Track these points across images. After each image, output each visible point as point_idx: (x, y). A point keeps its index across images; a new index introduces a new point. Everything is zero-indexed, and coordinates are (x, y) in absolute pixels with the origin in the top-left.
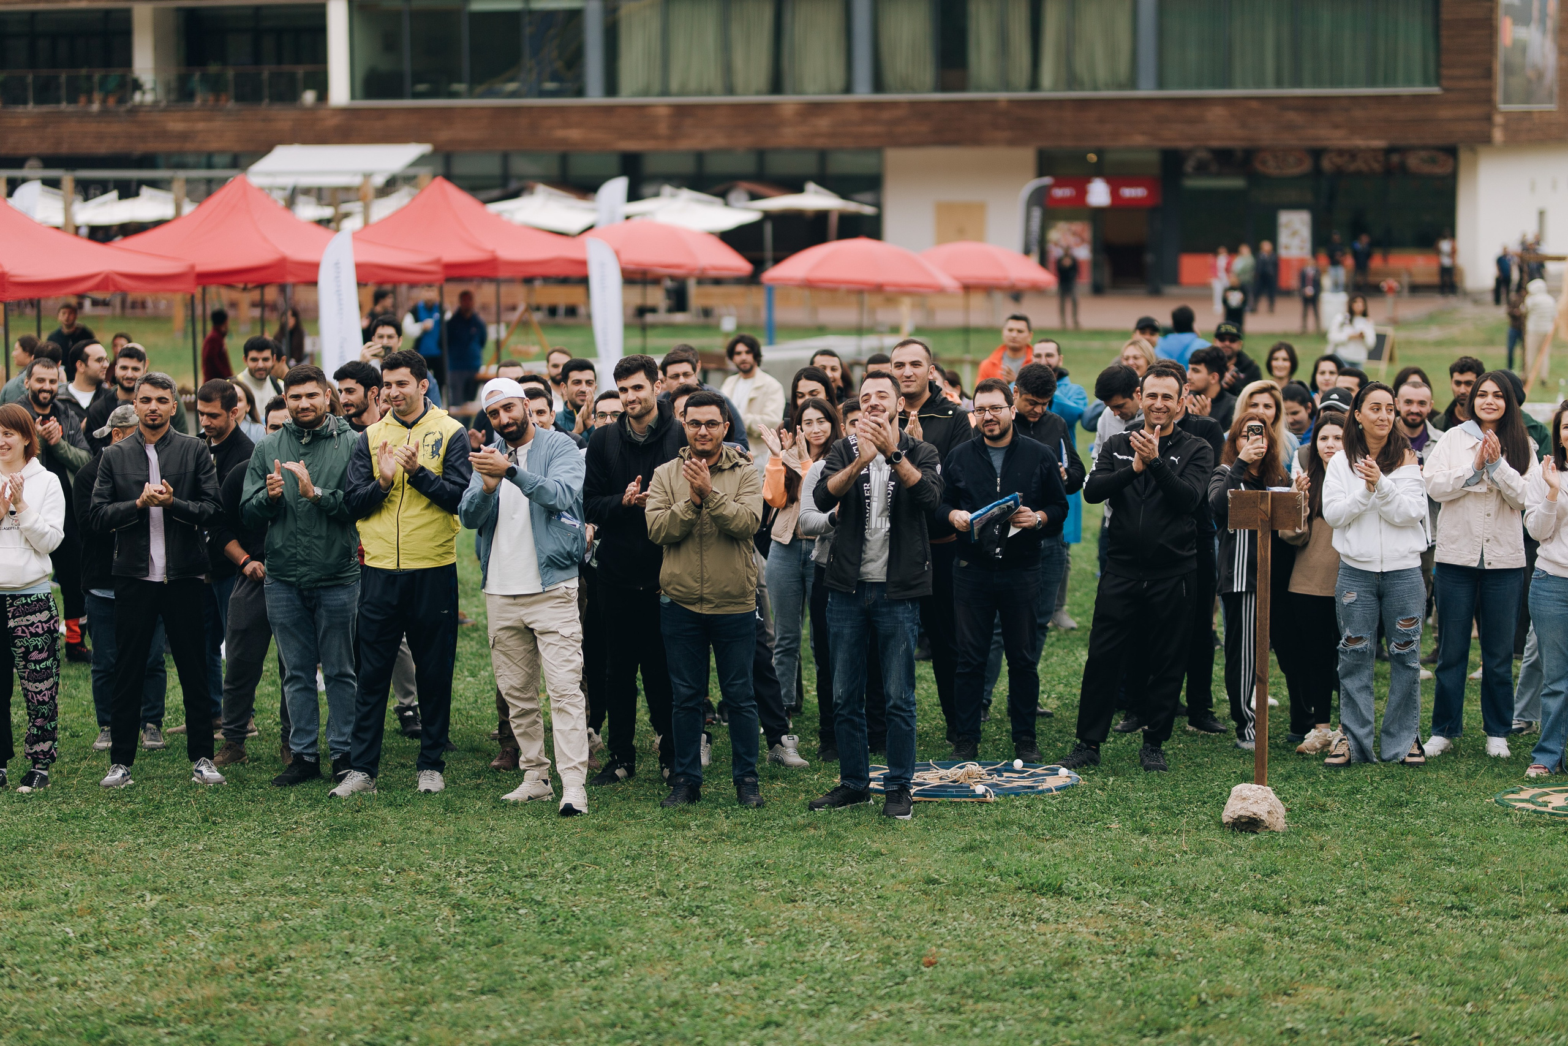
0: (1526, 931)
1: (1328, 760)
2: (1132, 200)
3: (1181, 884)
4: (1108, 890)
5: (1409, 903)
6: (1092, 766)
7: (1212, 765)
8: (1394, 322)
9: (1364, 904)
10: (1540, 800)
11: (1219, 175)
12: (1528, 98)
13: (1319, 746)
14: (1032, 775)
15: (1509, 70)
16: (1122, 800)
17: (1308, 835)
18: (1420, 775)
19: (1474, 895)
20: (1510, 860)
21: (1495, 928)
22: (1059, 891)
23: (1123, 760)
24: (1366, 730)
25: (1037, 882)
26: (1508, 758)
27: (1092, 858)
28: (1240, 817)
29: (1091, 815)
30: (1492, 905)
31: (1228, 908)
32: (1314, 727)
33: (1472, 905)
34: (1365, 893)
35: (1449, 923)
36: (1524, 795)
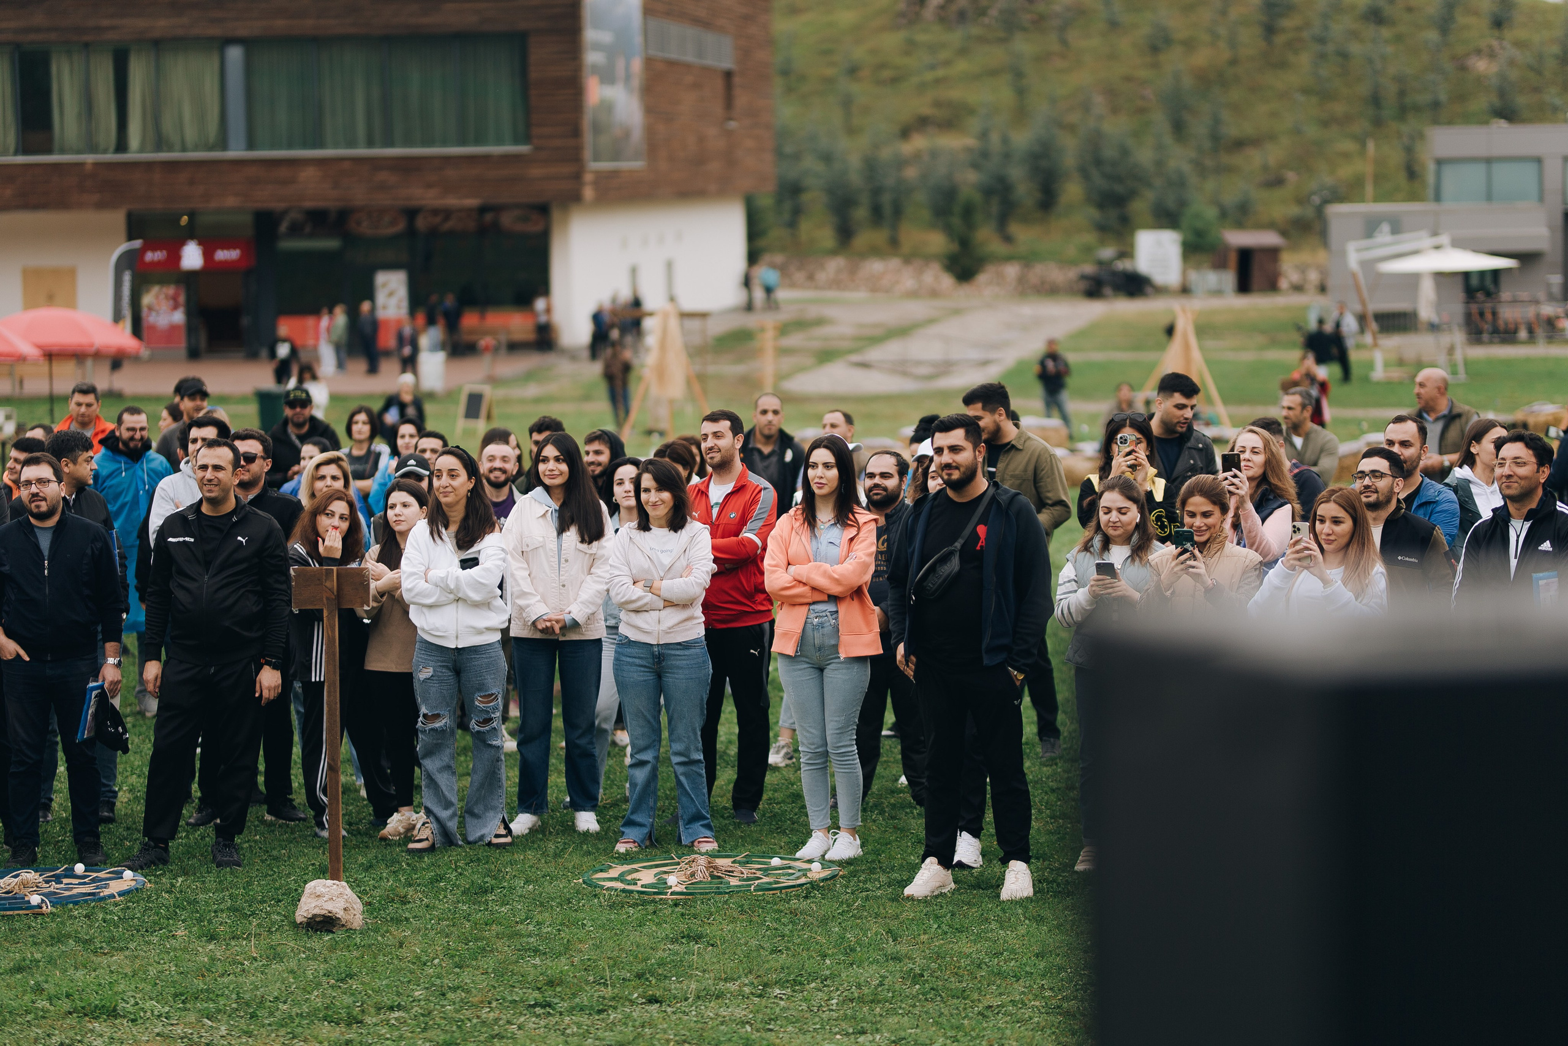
0: (611, 1027)
1: (411, 846)
2: (225, 263)
3: (247, 996)
4: (167, 1009)
5: (490, 1003)
6: (161, 866)
7: (289, 858)
8: (492, 380)
9: (443, 1006)
10: (629, 878)
11: (312, 236)
12: (616, 156)
13: (402, 830)
14: (94, 880)
15: (597, 129)
16: (189, 903)
17: (387, 932)
18: (507, 857)
19: (558, 989)
20: (597, 947)
21: (579, 1025)
22: (113, 1013)
23: (195, 857)
24: (449, 812)
25: (90, 1005)
26: (597, 833)
27: (152, 972)
28: (315, 916)
29: (155, 923)
30: (577, 1000)
31: (297, 1021)
32: (397, 811)
33: (556, 1000)
34: (444, 995)
35: (531, 1022)
36: (614, 873)
